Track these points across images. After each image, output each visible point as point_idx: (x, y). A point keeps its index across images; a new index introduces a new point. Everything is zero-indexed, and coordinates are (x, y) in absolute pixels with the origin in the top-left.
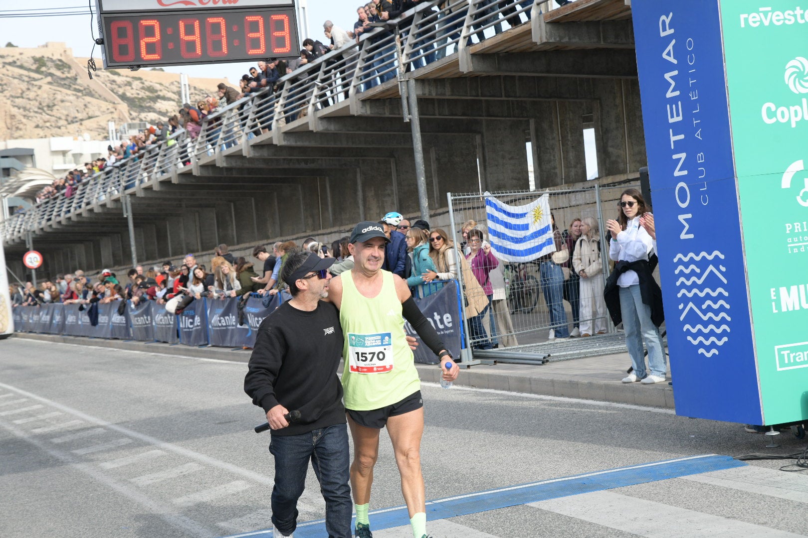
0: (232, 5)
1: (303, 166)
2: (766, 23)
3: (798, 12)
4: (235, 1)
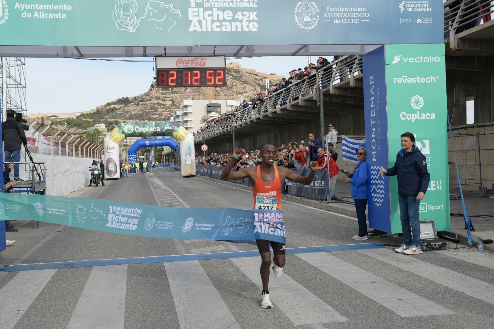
0: (203, 67)
1: (302, 118)
2: (405, 82)
3: (418, 78)
4: (204, 66)
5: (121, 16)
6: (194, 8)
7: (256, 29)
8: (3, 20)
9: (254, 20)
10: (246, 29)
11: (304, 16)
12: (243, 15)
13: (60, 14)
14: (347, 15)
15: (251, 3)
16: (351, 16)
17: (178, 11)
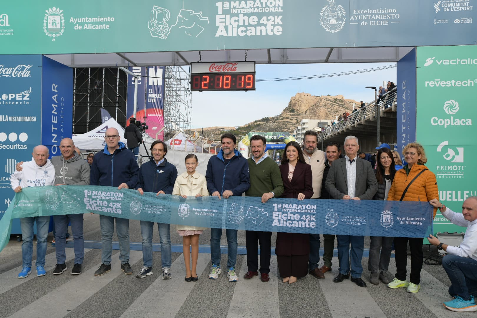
3: (453, 82)
4: (235, 70)
5: (155, 25)
6: (221, 14)
7: (280, 33)
8: (60, 33)
9: (278, 24)
10: (270, 33)
11: (330, 19)
12: (268, 20)
13: (104, 25)
14: (375, 17)
15: (276, 8)
16: (380, 18)
17: (207, 18)
